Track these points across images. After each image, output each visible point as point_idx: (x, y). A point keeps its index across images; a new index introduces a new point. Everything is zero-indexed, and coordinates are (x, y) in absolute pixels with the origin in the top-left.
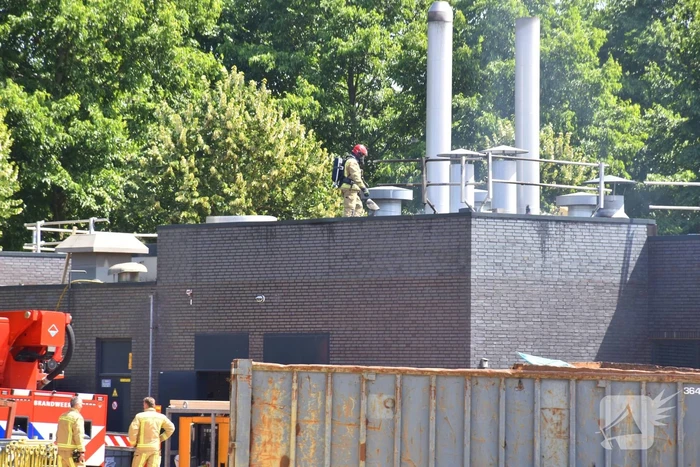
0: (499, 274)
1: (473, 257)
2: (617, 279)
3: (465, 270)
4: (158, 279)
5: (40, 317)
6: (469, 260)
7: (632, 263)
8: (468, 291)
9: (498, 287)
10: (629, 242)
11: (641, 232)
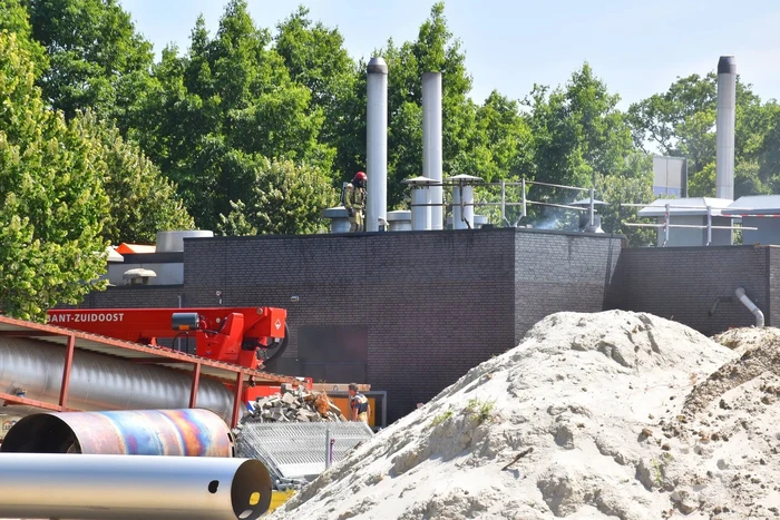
0: (532, 278)
1: (516, 264)
2: (603, 282)
3: (509, 275)
4: (185, 282)
5: (270, 312)
6: (513, 266)
7: (613, 269)
8: (513, 292)
9: (532, 289)
10: (610, 253)
11: (617, 243)
